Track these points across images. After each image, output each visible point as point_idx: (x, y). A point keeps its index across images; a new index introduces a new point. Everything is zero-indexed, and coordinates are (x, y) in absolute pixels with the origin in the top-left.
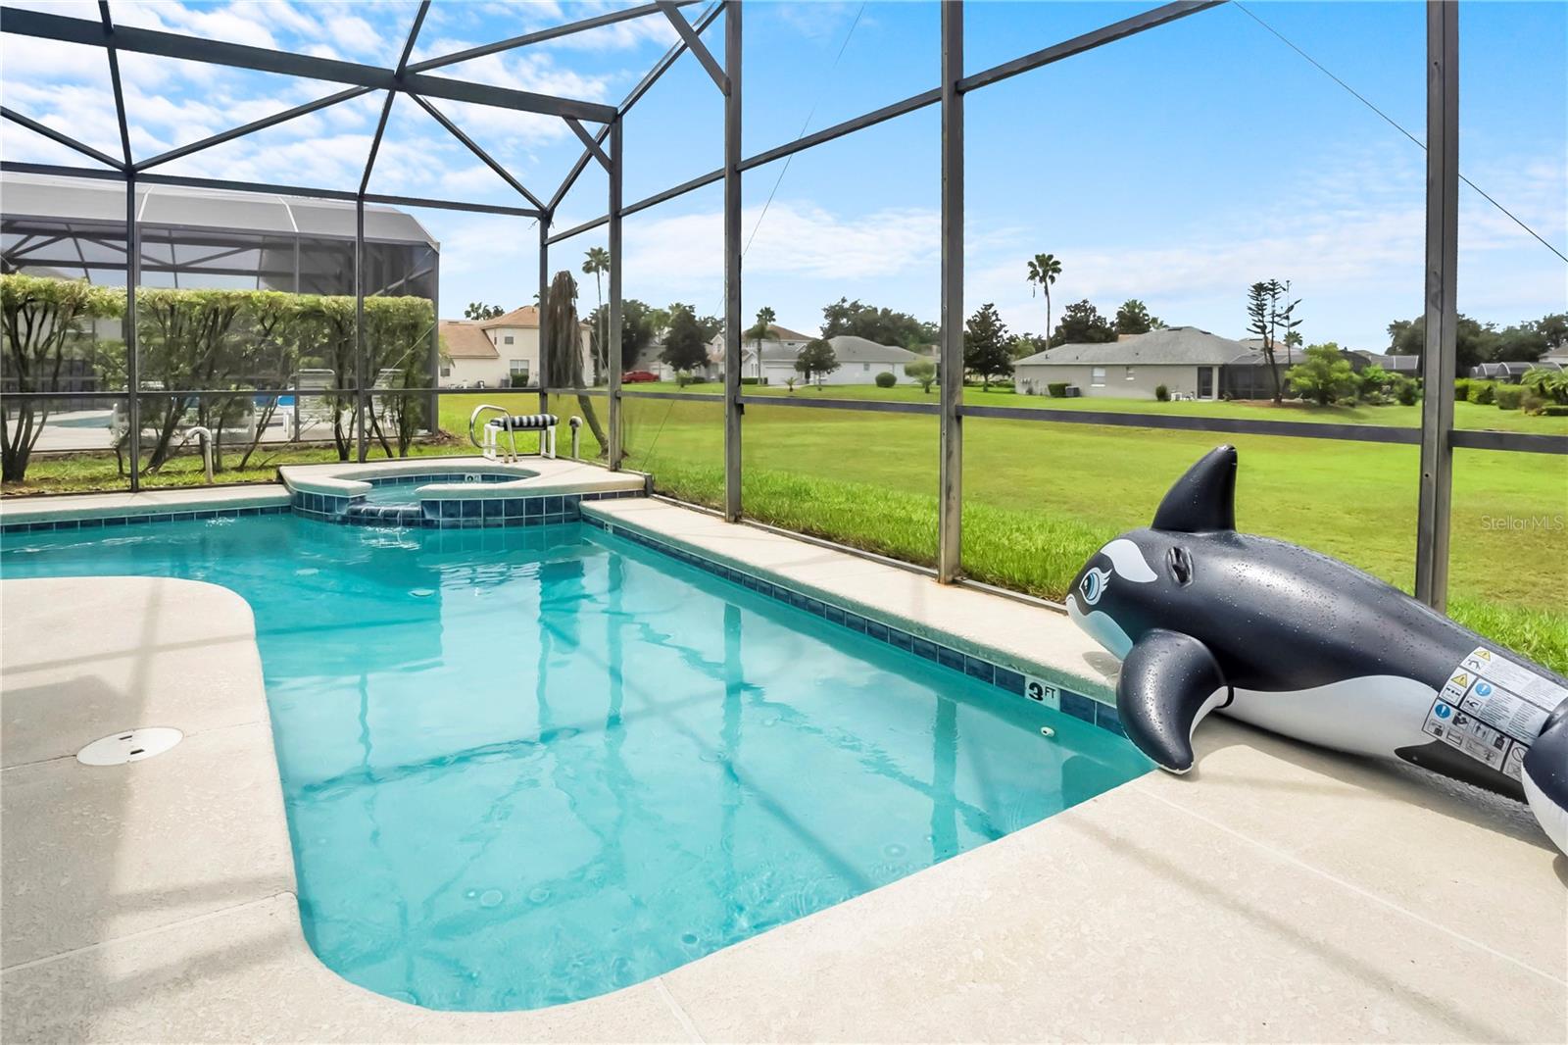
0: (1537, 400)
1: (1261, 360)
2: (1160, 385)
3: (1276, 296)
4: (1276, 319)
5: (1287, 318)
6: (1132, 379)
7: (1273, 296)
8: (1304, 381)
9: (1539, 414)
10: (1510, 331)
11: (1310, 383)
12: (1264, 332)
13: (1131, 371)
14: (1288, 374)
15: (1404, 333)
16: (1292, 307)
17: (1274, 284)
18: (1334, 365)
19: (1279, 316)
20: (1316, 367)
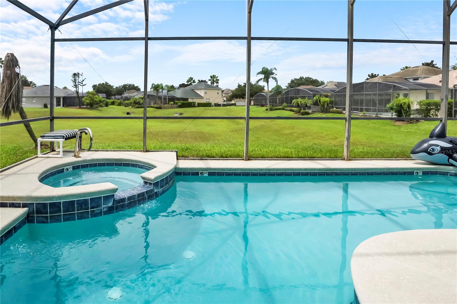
0: (134, 105)
1: (75, 95)
2: (44, 103)
3: (79, 77)
4: (79, 83)
5: (82, 83)
6: (35, 101)
7: (78, 77)
8: (88, 101)
9: (135, 108)
10: (117, 87)
11: (89, 102)
12: (76, 87)
13: (34, 99)
14: (83, 99)
15: (96, 88)
16: (84, 80)
17: (78, 74)
18: (95, 97)
19: (80, 83)
20: (90, 97)
